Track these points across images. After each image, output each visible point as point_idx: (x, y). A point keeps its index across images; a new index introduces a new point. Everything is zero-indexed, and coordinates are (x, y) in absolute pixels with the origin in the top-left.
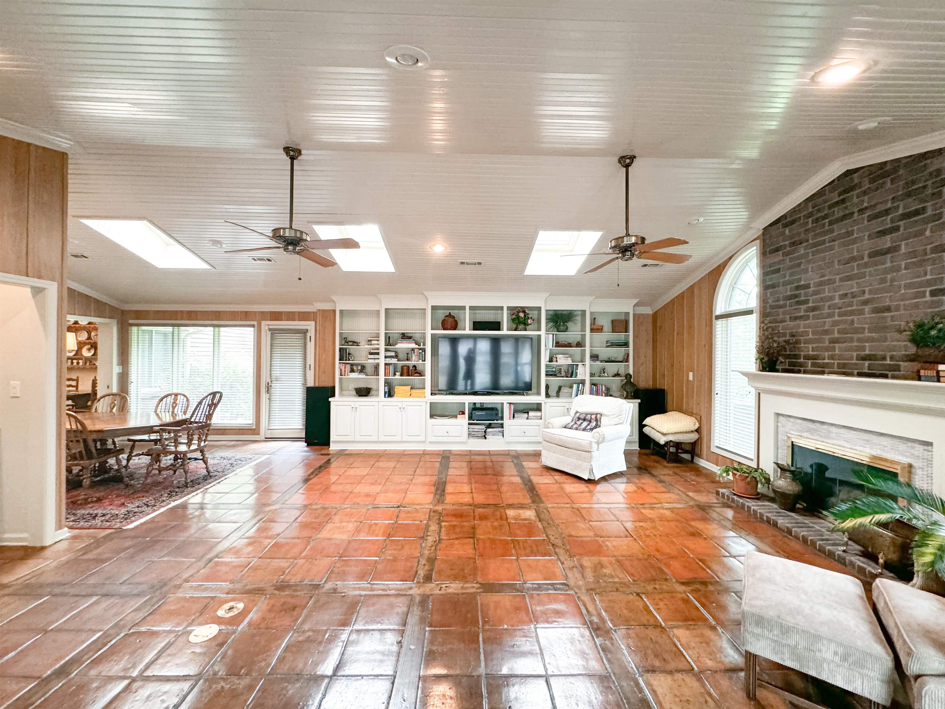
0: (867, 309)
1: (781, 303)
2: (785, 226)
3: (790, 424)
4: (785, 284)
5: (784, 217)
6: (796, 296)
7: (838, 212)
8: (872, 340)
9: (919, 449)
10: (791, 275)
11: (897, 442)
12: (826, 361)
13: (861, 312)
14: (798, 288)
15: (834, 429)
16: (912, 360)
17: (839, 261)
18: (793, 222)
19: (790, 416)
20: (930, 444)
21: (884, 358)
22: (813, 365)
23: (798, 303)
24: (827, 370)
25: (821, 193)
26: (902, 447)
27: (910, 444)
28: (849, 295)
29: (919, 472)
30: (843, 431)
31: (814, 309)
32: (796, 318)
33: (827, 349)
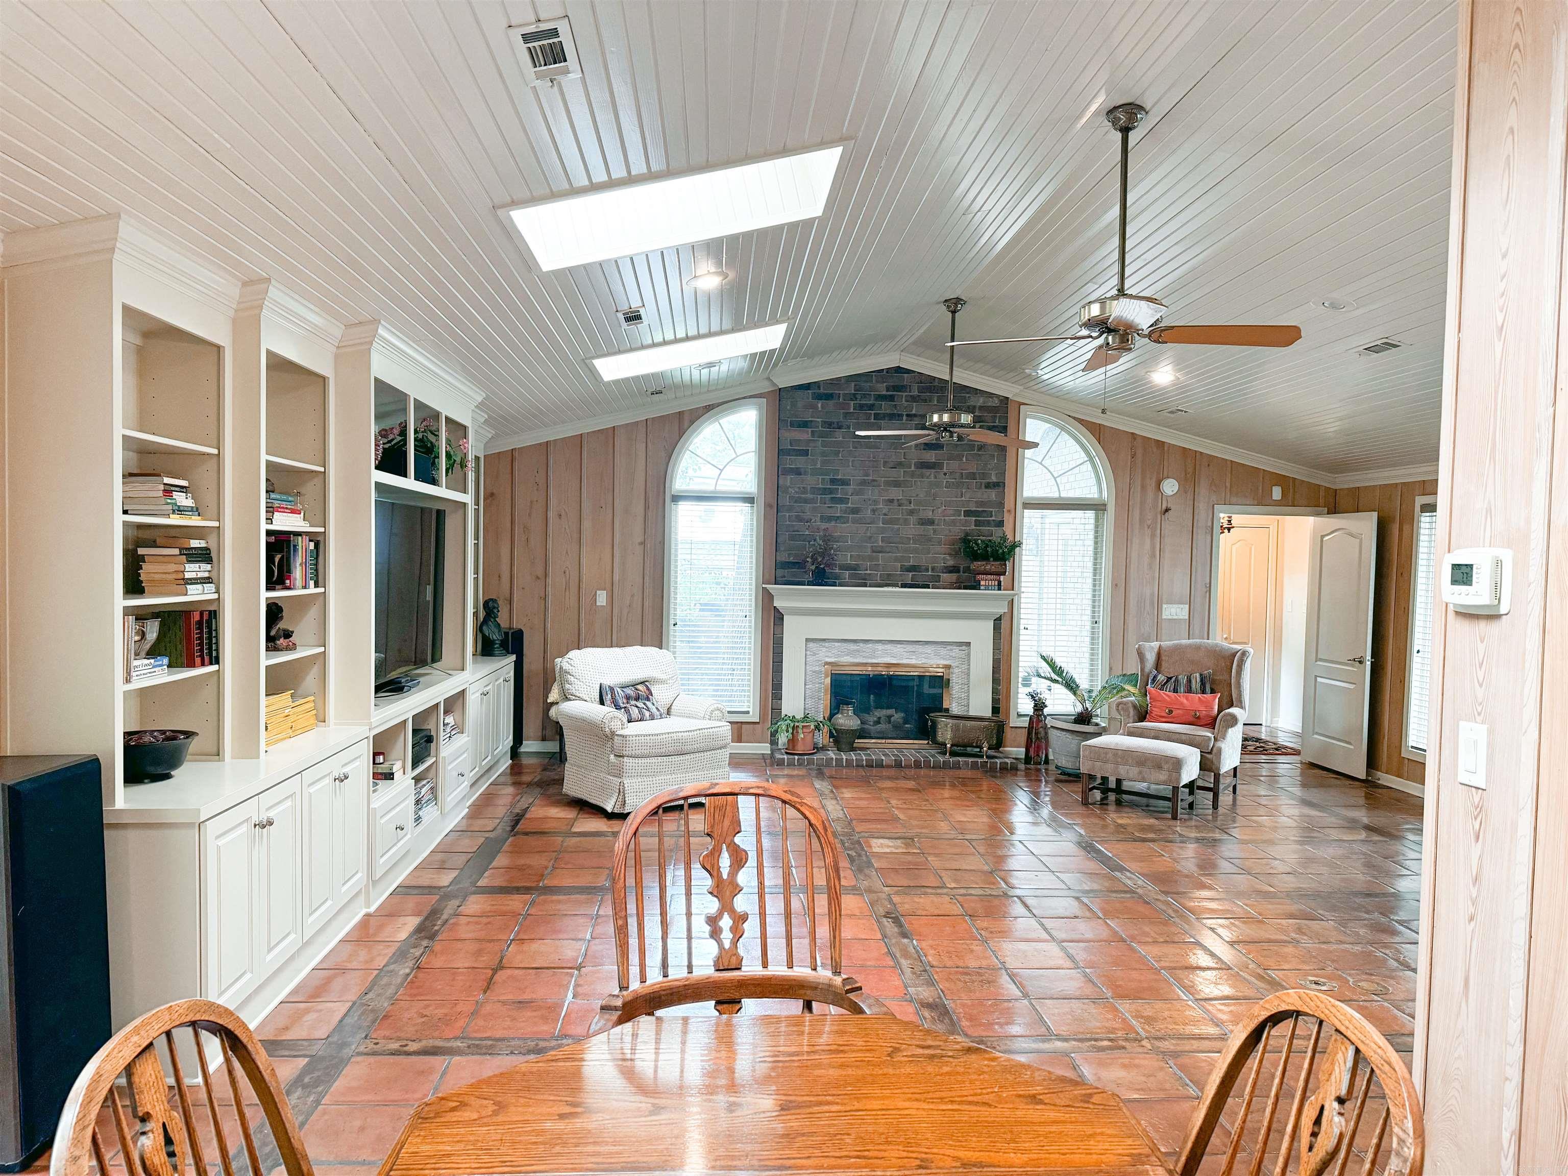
0: (912, 519)
1: (810, 496)
2: (819, 397)
3: (824, 650)
4: (815, 472)
5: (817, 384)
6: (831, 491)
7: (885, 407)
8: (916, 551)
9: (956, 651)
10: (824, 463)
11: (938, 647)
12: (868, 572)
13: (906, 522)
14: (833, 481)
15: (880, 647)
16: (950, 572)
17: (885, 462)
18: (829, 397)
19: (824, 640)
20: (968, 644)
21: (927, 570)
22: (851, 576)
23: (833, 500)
24: (868, 582)
25: (868, 375)
26: (943, 651)
27: (949, 647)
28: (896, 503)
29: (956, 670)
30: (888, 647)
31: (855, 511)
32: (830, 519)
33: (871, 559)
